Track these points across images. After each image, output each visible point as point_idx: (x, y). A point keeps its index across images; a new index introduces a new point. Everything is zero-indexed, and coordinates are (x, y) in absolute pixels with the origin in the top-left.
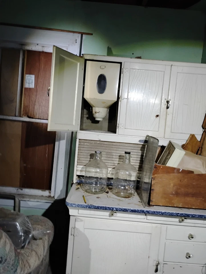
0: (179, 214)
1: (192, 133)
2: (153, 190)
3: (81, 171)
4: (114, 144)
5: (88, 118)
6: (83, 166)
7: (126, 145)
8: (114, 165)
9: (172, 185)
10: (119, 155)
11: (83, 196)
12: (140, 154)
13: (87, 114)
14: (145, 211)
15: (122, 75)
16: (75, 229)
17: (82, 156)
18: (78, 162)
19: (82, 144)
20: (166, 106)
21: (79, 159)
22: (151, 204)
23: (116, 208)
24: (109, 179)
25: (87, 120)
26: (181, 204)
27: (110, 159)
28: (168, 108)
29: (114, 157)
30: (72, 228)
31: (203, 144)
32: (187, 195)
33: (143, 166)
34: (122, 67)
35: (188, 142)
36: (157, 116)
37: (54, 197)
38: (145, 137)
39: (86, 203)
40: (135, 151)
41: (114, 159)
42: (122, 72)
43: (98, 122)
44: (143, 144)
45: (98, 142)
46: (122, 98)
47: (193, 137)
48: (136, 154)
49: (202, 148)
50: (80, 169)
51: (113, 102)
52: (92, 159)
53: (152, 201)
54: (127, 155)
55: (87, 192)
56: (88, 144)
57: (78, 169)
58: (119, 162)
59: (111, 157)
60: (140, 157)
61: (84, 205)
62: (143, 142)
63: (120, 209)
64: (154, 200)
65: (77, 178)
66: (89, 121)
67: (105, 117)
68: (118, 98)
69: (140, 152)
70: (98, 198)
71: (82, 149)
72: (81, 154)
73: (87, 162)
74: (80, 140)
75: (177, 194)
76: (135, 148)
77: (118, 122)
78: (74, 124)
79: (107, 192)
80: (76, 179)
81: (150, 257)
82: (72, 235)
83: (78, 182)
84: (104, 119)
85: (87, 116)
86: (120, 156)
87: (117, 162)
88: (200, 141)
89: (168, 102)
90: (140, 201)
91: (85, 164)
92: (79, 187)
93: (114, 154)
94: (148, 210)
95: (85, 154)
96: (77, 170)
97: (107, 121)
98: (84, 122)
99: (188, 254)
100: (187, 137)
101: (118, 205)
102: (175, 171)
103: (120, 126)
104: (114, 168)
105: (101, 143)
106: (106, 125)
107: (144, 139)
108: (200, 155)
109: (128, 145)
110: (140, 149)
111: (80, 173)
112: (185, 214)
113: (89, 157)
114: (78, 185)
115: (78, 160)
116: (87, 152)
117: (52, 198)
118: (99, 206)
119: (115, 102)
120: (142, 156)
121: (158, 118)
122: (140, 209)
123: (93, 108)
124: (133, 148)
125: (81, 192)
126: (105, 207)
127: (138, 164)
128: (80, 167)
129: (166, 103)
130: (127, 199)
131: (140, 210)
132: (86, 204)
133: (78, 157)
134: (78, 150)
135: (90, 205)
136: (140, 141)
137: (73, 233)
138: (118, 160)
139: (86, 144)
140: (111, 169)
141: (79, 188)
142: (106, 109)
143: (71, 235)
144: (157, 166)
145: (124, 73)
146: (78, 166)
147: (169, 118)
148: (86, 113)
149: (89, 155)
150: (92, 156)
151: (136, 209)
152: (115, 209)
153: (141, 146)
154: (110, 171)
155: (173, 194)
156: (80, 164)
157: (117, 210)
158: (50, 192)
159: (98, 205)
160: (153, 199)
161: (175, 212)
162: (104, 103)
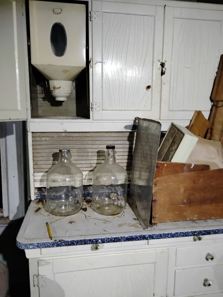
0: (195, 232)
1: (198, 110)
2: (155, 201)
3: (41, 181)
4: (88, 135)
5: (44, 99)
6: (43, 173)
7: (107, 135)
8: (91, 167)
9: (182, 190)
10: (97, 150)
11: (47, 223)
12: (128, 146)
13: (43, 93)
14: (147, 236)
15: (90, 23)
16: (39, 276)
17: (40, 159)
18: (35, 167)
19: (38, 139)
20: (160, 71)
21: (36, 163)
22: (153, 222)
23: (102, 240)
24: (85, 187)
25: (43, 102)
26: (196, 215)
27: (84, 158)
28: (163, 73)
29: (90, 154)
30: (35, 276)
31: (213, 124)
32: (203, 201)
33: (133, 162)
34: (90, 10)
35: (192, 122)
36: (149, 87)
37: (8, 217)
38: (133, 121)
39: (51, 238)
40: (119, 142)
41: (89, 158)
42: (89, 18)
43: (60, 103)
44: (130, 131)
45: (63, 134)
46: (94, 63)
47: (199, 114)
48: (121, 146)
49: (212, 129)
50: (40, 178)
51: (80, 70)
52: (56, 161)
53: (155, 217)
54: (110, 150)
55: (53, 215)
56: (47, 139)
57: (36, 178)
58: (99, 161)
59: (86, 155)
60: (127, 150)
61: (48, 243)
62: (131, 128)
63: (108, 239)
64: (157, 216)
65: (36, 191)
66: (47, 103)
67: (69, 94)
68: (88, 62)
69: (128, 143)
70: (71, 222)
71: (38, 147)
72: (39, 155)
73: (50, 166)
74: (34, 134)
75: (190, 202)
76: (119, 139)
77: (91, 101)
78: (19, 108)
79: (85, 210)
80: (35, 194)
81: (155, 294)
82: (36, 286)
83: (38, 198)
84: (68, 97)
85: (43, 96)
86: (98, 152)
87: (96, 162)
88: (209, 120)
89: (163, 65)
90: (136, 217)
91: (46, 170)
92: (40, 206)
93: (90, 150)
94: (151, 233)
95: (44, 155)
96: (34, 181)
97: (74, 101)
98: (39, 105)
99: (206, 280)
100: (190, 115)
101: (105, 232)
102: (185, 168)
103: (94, 106)
104: (91, 171)
105: (68, 136)
106: (73, 106)
107: (132, 123)
108: (210, 139)
109: (110, 134)
110: (126, 138)
111: (40, 185)
112: (204, 231)
113: (52, 158)
114: (39, 202)
115: (34, 165)
116: (47, 151)
117: (5, 219)
118: (74, 241)
119: (83, 69)
120: (130, 148)
121: (150, 90)
122: (138, 234)
123: (50, 81)
124: (116, 139)
125: (44, 216)
126: (84, 240)
127: (126, 161)
128: (39, 176)
129: (160, 67)
130: (116, 217)
131: (139, 237)
132: (53, 241)
133: (33, 161)
134: (33, 149)
135: (60, 241)
136: (126, 127)
137: (36, 283)
138: (96, 158)
139: (43, 139)
140: (87, 172)
141: (39, 209)
142: (71, 82)
143: (34, 286)
144: (159, 165)
145: (93, 19)
146: (36, 174)
147: (165, 89)
148: (41, 92)
149: (51, 156)
150: (56, 156)
151: (133, 235)
152: (100, 241)
153: (128, 134)
154: (86, 175)
155: (184, 204)
156: (38, 170)
157: (103, 241)
158: (2, 211)
159: (72, 240)
160: (155, 214)
161: (190, 231)
162: (65, 71)
